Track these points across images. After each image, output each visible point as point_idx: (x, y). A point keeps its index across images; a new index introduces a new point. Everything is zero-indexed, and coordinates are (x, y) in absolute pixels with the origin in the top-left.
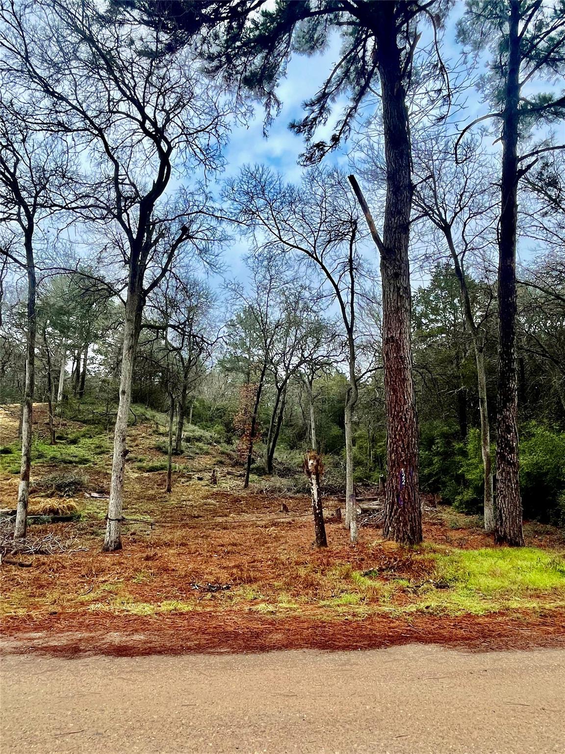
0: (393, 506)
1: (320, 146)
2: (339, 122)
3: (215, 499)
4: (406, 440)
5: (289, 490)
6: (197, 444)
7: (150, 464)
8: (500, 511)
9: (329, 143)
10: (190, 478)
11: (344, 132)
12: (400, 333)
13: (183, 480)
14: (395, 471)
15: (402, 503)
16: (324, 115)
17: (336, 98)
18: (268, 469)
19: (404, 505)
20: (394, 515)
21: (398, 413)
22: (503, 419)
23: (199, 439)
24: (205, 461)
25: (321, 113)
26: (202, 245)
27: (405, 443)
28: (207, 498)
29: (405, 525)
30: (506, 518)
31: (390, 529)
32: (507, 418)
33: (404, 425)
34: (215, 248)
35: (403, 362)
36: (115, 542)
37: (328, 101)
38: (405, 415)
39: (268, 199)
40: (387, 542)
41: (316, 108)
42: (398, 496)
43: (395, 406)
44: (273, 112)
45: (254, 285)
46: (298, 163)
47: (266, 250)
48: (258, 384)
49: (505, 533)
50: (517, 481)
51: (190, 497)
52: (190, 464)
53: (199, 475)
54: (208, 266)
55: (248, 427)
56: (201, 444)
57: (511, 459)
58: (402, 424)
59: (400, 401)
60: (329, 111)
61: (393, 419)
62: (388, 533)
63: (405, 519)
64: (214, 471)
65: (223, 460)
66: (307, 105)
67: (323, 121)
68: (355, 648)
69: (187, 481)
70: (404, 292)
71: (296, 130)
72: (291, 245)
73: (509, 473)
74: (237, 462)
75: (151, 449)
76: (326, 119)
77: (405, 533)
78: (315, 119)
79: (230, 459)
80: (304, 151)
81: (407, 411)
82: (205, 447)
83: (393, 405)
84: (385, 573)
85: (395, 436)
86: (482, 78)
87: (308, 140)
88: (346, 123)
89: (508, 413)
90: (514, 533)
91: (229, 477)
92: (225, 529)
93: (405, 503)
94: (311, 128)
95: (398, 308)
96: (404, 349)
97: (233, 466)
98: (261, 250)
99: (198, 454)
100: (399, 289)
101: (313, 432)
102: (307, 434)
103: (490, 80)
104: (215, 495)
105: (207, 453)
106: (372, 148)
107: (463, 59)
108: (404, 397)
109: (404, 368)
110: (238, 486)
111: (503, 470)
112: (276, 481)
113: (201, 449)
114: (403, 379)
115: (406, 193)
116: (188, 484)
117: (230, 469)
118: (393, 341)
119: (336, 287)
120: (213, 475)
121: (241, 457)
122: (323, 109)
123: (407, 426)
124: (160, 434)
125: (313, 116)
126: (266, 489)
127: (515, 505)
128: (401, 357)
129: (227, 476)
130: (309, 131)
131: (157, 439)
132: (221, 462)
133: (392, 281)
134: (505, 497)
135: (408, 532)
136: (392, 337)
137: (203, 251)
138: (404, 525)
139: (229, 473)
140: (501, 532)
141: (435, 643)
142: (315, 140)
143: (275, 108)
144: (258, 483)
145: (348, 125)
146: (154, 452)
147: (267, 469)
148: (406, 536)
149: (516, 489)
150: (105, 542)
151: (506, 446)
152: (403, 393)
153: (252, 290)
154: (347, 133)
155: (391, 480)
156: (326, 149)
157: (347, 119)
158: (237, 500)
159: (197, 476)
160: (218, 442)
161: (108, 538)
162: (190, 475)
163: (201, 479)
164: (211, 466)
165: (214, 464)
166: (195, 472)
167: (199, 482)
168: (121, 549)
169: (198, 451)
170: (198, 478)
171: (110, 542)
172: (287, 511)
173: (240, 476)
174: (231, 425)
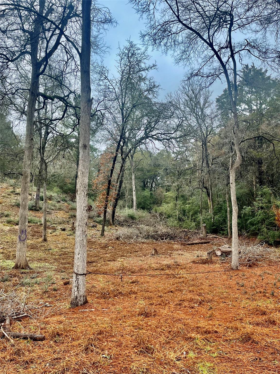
6: (50, 202)
10: (55, 229)
13: (50, 231)
18: (113, 221)
24: (62, 215)
36: (83, 296)
56: (53, 202)
69: (54, 232)
75: (13, 206)
82: (58, 205)
99: (53, 209)
101: (134, 193)
105: (60, 209)
113: (54, 206)
116: (54, 234)
126: (121, 237)
131: (16, 198)
144: (109, 232)
147: (111, 221)
150: (73, 297)
159: (59, 227)
160: (66, 201)
161: (76, 293)
162: (54, 226)
163: (64, 230)
164: (68, 220)
165: (69, 218)
166: (56, 224)
167: (63, 232)
168: (88, 303)
169: (53, 208)
170: (61, 229)
171: (78, 296)
172: (157, 254)
173: (93, 227)
174: (65, 188)
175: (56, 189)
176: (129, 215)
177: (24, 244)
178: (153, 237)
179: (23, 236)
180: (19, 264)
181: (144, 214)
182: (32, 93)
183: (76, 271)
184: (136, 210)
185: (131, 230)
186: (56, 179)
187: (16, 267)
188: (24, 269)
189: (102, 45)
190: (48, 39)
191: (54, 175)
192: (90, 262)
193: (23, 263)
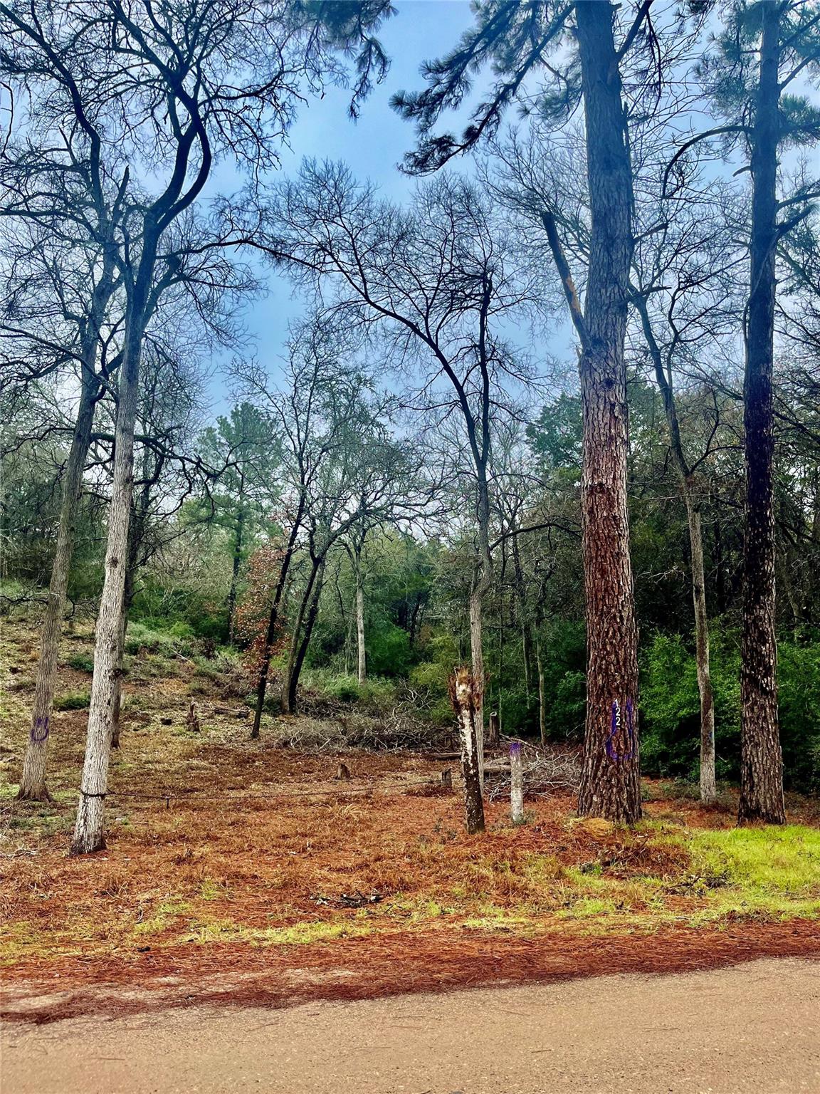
0: (599, 762)
1: (444, 143)
2: (481, 107)
3: (204, 758)
4: (622, 653)
5: (335, 740)
6: (152, 657)
7: (65, 696)
8: (750, 768)
9: (460, 140)
10: (149, 721)
11: (489, 126)
12: (614, 478)
13: (135, 724)
14: (604, 703)
15: (615, 756)
16: (457, 90)
17: (480, 66)
18: (291, 704)
19: (618, 759)
20: (602, 776)
21: (609, 608)
22: (754, 621)
23: (154, 648)
24: (172, 689)
25: (451, 87)
26: (203, 292)
27: (621, 658)
28: (188, 756)
29: (620, 791)
30: (760, 780)
31: (595, 799)
32: (761, 619)
33: (619, 628)
34: (227, 301)
35: (618, 525)
36: (96, 837)
37: (468, 68)
38: (620, 612)
39: (348, 226)
40: (592, 820)
41: (445, 78)
42: (609, 745)
43: (604, 597)
44: (373, 76)
45: (290, 372)
46: (400, 168)
47: (337, 316)
48: (285, 551)
49: (758, 801)
50: (775, 720)
51: (158, 756)
52: (142, 694)
53: (166, 716)
54: (213, 333)
55: (260, 628)
56: (158, 658)
57: (767, 685)
58: (616, 626)
59: (612, 588)
60: (466, 85)
61: (601, 618)
62: (590, 806)
63: (619, 781)
64: (192, 708)
65: (205, 687)
66: (429, 70)
67: (453, 102)
68: (693, 968)
69: (143, 727)
70: (621, 412)
71: (404, 110)
72: (383, 310)
73: (763, 708)
74: (231, 692)
75: (63, 666)
76: (459, 99)
77: (620, 804)
78: (440, 96)
79: (218, 685)
80: (414, 149)
81: (623, 606)
82: (167, 664)
83: (600, 596)
84: (612, 868)
85: (604, 645)
86: (705, 60)
87: (423, 130)
88: (494, 110)
89: (762, 612)
90: (772, 804)
91: (221, 717)
92: (257, 809)
93: (619, 755)
94: (432, 110)
95: (611, 438)
96: (619, 504)
97: (223, 699)
98: (329, 314)
99: (154, 675)
100: (613, 405)
101: (361, 636)
102: (348, 641)
103: (717, 62)
104: (204, 752)
105: (172, 675)
106: (518, 155)
107: (677, 25)
108: (619, 582)
109: (620, 535)
110: (239, 734)
111: (755, 703)
112: (308, 725)
113: (159, 667)
114: (618, 554)
115: (624, 250)
116: (144, 731)
117: (219, 704)
118: (602, 492)
119: (460, 388)
120: (191, 715)
121: (237, 681)
122: (456, 80)
123: (623, 630)
124: (77, 638)
125: (437, 89)
126: (295, 739)
127: (773, 759)
128: (614, 517)
129: (216, 716)
130: (428, 115)
131: (72, 648)
132: (201, 691)
133: (602, 393)
134: (757, 745)
135: (625, 803)
136: (601, 484)
137: (207, 306)
138: (618, 792)
139: (218, 712)
140: (751, 801)
141: (792, 955)
142: (437, 131)
143: (377, 69)
144: (275, 728)
145: (496, 113)
146: (68, 672)
147: (287, 703)
148: (621, 810)
149: (774, 733)
150: (76, 837)
151: (759, 665)
152: (618, 576)
153: (286, 380)
154: (493, 127)
155: (597, 718)
156: (455, 149)
157: (497, 102)
158: (244, 761)
159: (159, 717)
160: (191, 655)
161: (82, 830)
162: (147, 715)
163: (168, 722)
164: (184, 699)
165: (189, 696)
166: (154, 708)
167: (165, 727)
168: (105, 848)
169: (154, 671)
170: (162, 720)
171: (86, 836)
172: (348, 776)
173: (240, 716)
174: (205, 623)
175: (180, 626)
176: (342, 689)
177: (41, 747)
178: (369, 742)
179: (41, 729)
180: (27, 790)
181: (381, 688)
182: (79, 436)
183: (84, 790)
184: (363, 677)
185: (324, 725)
186: (183, 602)
187: (22, 795)
188: (37, 800)
189: (241, 332)
190: (105, 340)
191: (181, 592)
192: (188, 791)
193: (37, 789)
